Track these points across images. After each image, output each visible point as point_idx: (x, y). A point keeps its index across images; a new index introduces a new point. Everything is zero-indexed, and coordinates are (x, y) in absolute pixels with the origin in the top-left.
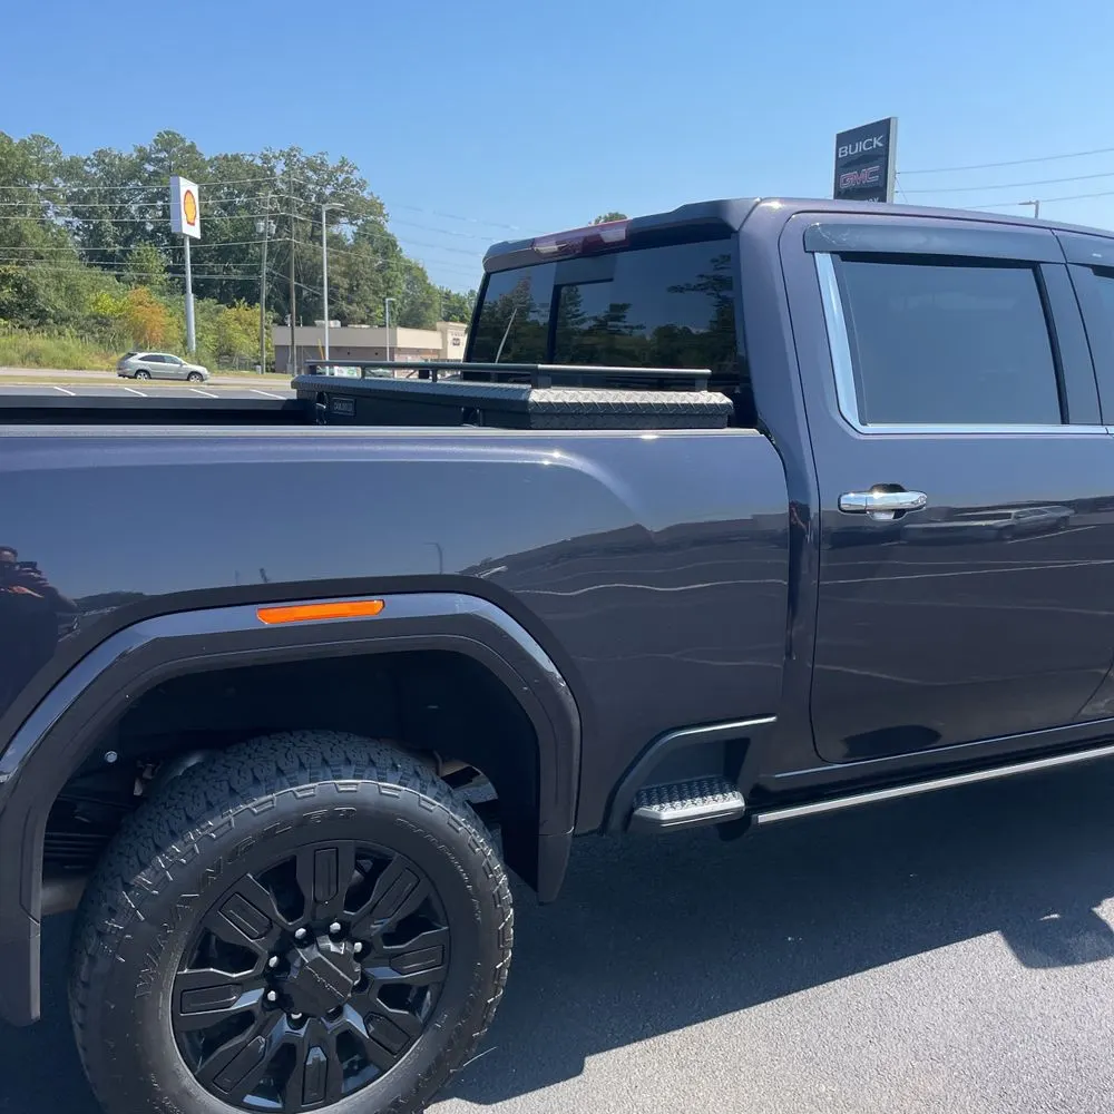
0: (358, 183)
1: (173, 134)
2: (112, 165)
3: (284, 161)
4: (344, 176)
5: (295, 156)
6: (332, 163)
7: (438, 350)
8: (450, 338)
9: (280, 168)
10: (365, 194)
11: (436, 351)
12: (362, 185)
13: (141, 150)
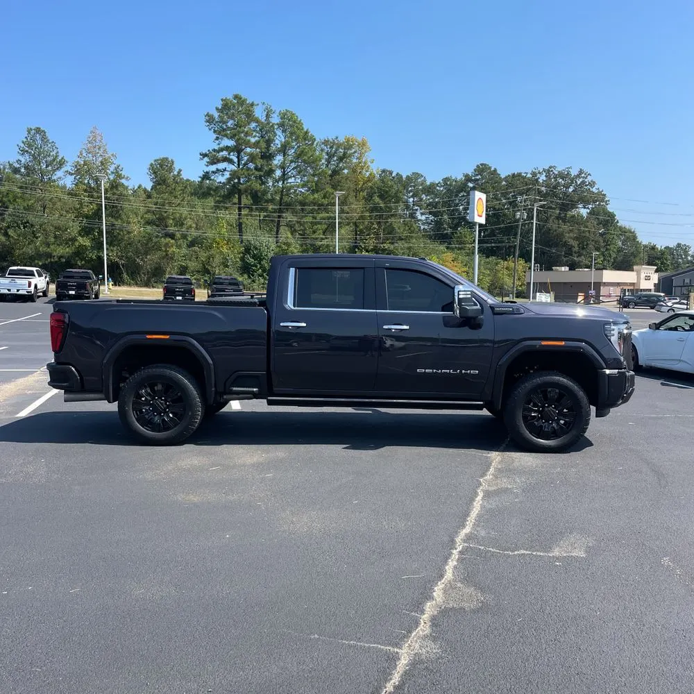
0: (589, 183)
1: (485, 165)
2: (451, 185)
3: (545, 174)
4: (581, 180)
5: (552, 171)
6: (574, 173)
7: (634, 283)
8: (643, 276)
9: (542, 178)
10: (594, 190)
11: (633, 284)
12: (592, 184)
13: (466, 175)
